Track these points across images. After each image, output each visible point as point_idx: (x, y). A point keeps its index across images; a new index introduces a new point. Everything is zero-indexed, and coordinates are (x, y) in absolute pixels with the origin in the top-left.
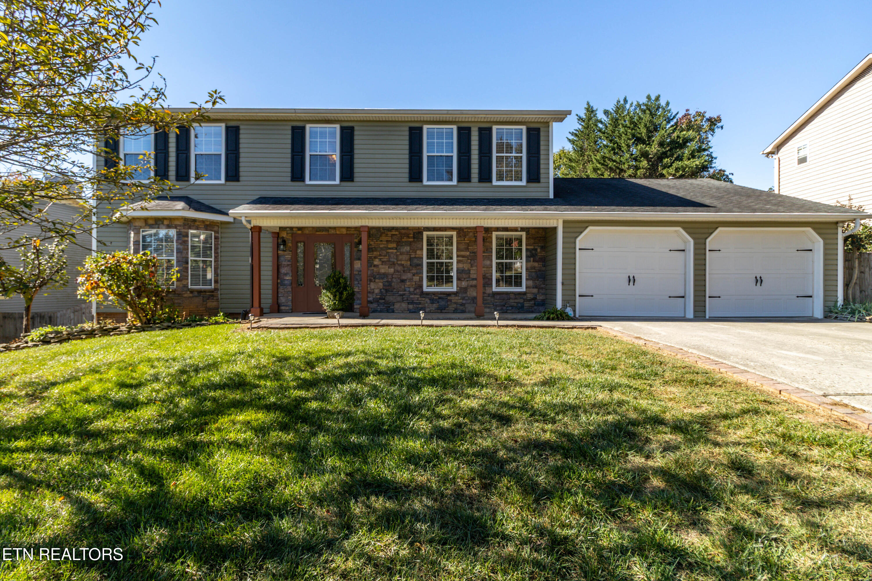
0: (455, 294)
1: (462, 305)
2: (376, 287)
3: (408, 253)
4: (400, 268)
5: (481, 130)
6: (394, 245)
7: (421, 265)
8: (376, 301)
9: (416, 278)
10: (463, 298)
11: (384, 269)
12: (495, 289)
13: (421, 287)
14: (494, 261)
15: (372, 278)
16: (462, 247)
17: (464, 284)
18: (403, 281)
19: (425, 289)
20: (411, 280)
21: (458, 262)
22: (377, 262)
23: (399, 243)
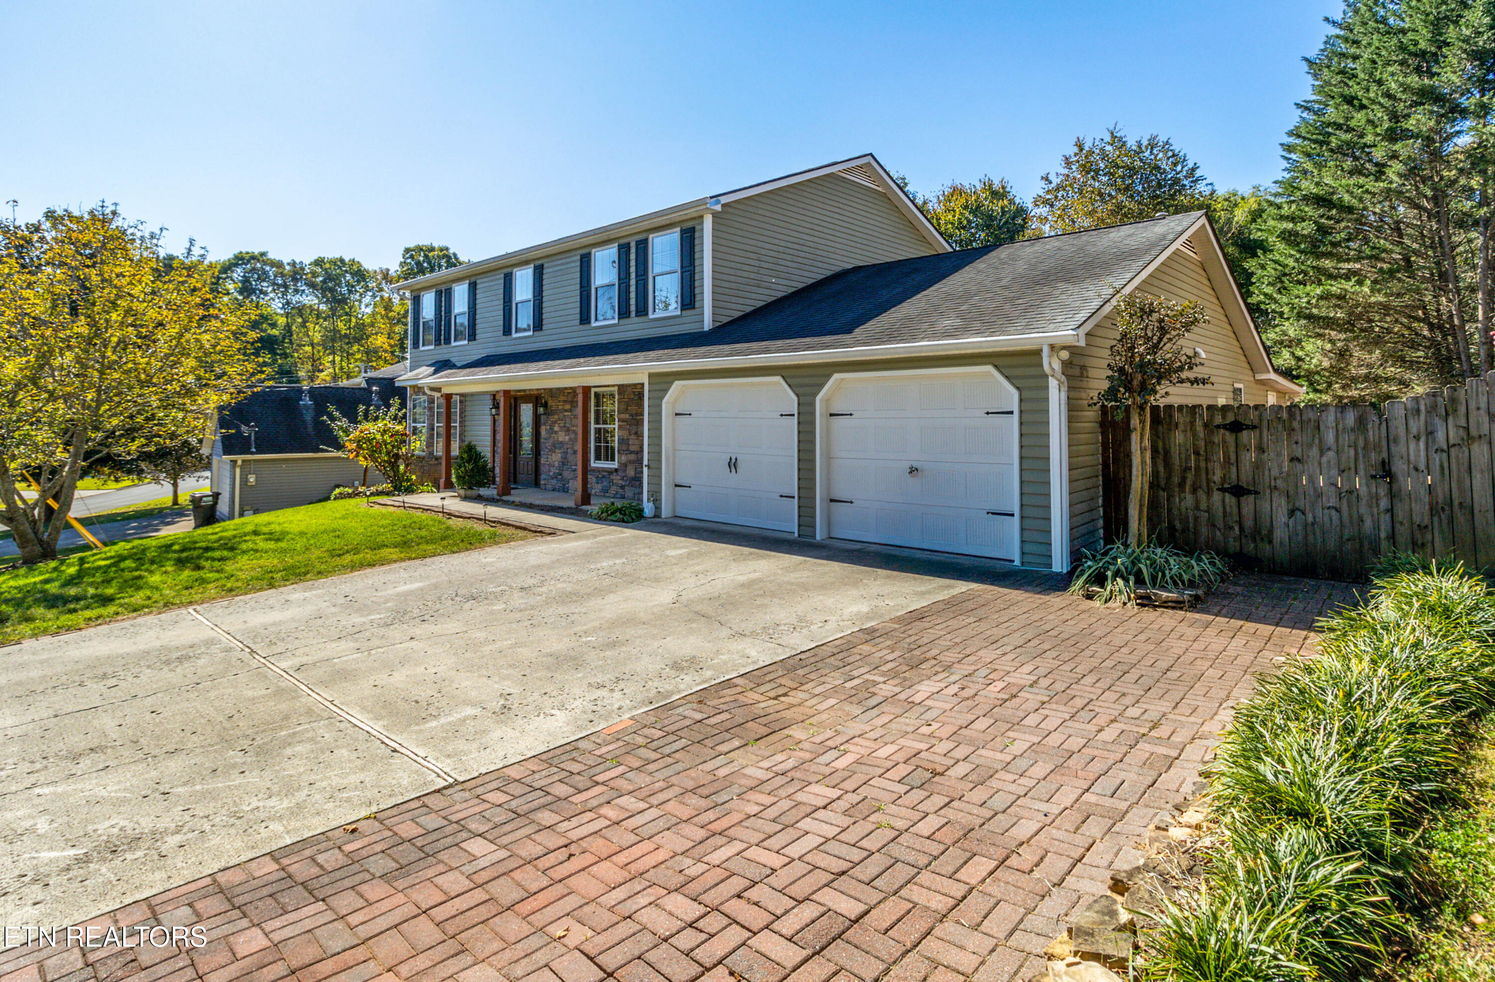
2: (556, 458)
5: (638, 243)
11: (562, 437)
22: (557, 428)
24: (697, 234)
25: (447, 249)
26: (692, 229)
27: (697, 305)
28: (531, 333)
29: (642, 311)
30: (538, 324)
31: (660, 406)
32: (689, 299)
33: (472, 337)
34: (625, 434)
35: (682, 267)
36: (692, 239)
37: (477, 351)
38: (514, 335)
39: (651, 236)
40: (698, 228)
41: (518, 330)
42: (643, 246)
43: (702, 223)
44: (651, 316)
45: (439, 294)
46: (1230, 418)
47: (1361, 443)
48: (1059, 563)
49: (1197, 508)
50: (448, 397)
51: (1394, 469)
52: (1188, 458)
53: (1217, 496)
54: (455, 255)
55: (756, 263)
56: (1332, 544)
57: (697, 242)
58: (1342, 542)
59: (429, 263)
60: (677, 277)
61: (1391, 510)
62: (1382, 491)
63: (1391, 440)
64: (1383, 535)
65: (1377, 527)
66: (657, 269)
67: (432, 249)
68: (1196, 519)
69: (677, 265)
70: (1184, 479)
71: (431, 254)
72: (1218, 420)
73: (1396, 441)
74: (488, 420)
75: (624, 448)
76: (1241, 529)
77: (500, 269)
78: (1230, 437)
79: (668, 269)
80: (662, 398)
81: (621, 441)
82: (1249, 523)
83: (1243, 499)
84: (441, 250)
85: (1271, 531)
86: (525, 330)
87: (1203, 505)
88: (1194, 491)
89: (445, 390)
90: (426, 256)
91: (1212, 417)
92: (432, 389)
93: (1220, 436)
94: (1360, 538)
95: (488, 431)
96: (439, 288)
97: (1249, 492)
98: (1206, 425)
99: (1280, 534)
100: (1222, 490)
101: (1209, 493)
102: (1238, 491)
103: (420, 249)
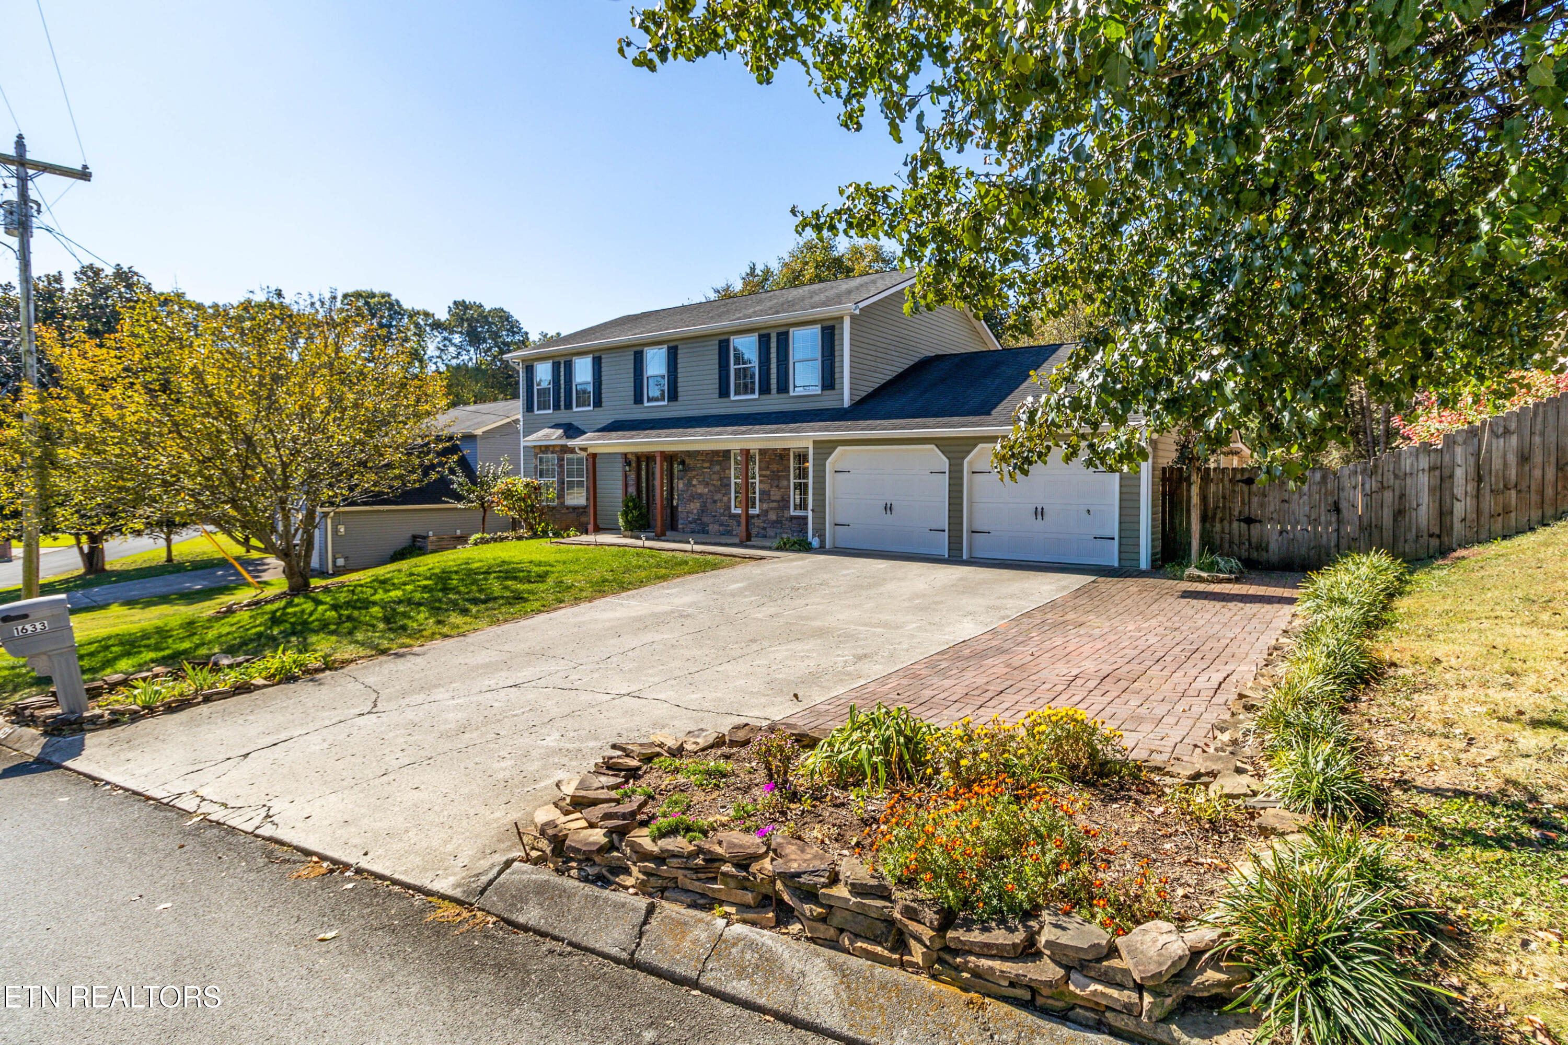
0: (758, 516)
1: (764, 529)
2: (695, 506)
3: (718, 473)
4: (712, 488)
5: (779, 335)
6: (707, 465)
7: (729, 485)
8: (694, 521)
9: (725, 499)
10: (764, 522)
11: (701, 489)
12: (792, 513)
13: (730, 508)
14: (792, 481)
15: (692, 498)
16: (763, 465)
17: (765, 506)
18: (715, 502)
19: (733, 511)
20: (721, 500)
21: (760, 482)
22: (694, 482)
23: (711, 462)
24: (837, 332)
25: (389, 295)
26: (832, 328)
27: (837, 386)
28: (665, 403)
29: (783, 388)
30: (673, 395)
31: (824, 465)
32: (829, 381)
33: (598, 403)
34: (766, 487)
35: (823, 356)
36: (832, 335)
37: (606, 416)
38: (646, 404)
39: (791, 330)
40: (837, 326)
41: (649, 400)
42: (783, 339)
43: (842, 323)
44: (792, 394)
45: (556, 367)
46: (1246, 476)
47: (1323, 491)
48: (1144, 564)
49: (1223, 532)
50: (594, 456)
51: (1341, 506)
52: (1218, 501)
53: (1235, 525)
54: (397, 302)
55: (874, 353)
56: (1303, 551)
57: (836, 337)
58: (1309, 549)
59: (370, 310)
60: (818, 363)
61: (1338, 530)
62: (1334, 519)
63: (1340, 489)
64: (1332, 544)
65: (1329, 540)
66: (797, 357)
67: (373, 295)
68: (1222, 539)
69: (819, 355)
70: (1215, 514)
71: (372, 301)
72: (1239, 477)
73: (1343, 490)
74: (620, 475)
75: (765, 497)
76: (1250, 544)
77: (628, 346)
78: (1245, 488)
79: (809, 357)
80: (826, 459)
81: (762, 492)
82: (1254, 540)
83: (1252, 526)
84: (383, 297)
85: (1267, 545)
86: (656, 400)
87: (1227, 531)
88: (1222, 520)
89: (590, 450)
90: (367, 303)
91: (1234, 475)
92: (581, 449)
93: (1239, 487)
94: (1318, 547)
95: (620, 484)
96: (557, 359)
97: (1256, 521)
98: (1231, 481)
99: (1273, 546)
100: (1239, 520)
101: (1230, 523)
102: (1249, 521)
103: (358, 295)
